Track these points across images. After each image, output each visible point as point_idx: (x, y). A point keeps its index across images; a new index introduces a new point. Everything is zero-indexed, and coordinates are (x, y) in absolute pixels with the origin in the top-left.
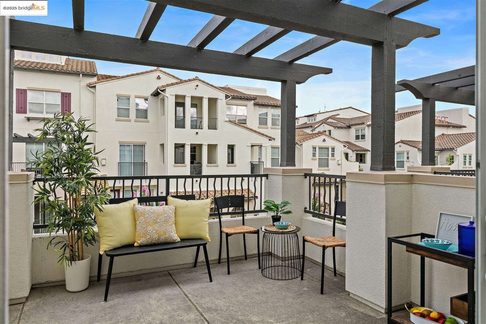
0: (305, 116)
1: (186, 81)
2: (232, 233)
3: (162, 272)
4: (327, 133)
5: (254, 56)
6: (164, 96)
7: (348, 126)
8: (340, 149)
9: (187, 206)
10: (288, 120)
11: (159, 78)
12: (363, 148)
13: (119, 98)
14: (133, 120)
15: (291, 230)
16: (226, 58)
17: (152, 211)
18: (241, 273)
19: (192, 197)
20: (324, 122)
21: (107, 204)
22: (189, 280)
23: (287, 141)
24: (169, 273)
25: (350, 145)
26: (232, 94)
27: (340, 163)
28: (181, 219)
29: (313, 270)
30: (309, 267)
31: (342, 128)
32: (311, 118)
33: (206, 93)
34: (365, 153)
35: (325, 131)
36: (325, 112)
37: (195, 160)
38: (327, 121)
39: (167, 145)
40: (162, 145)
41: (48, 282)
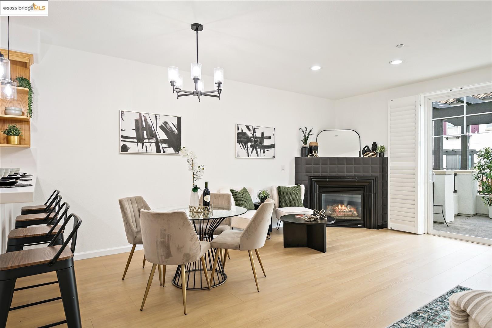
41: (483, 214)
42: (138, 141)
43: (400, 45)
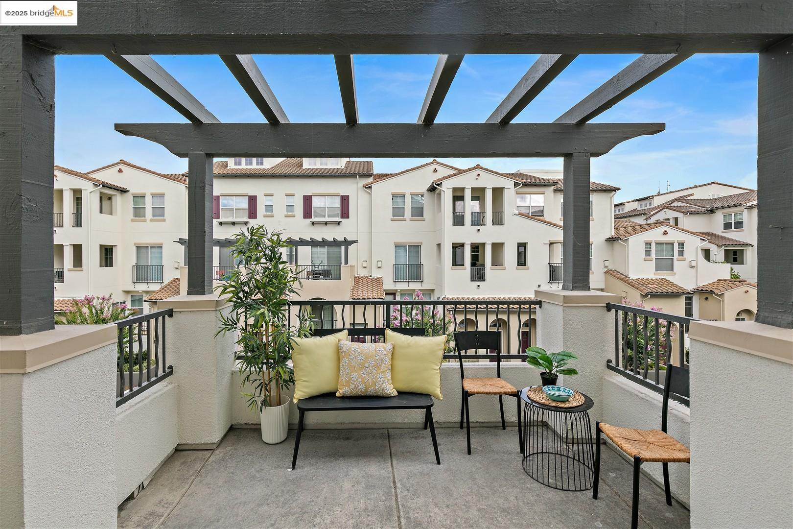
0: (634, 201)
1: (465, 171)
2: (474, 392)
3: (380, 429)
4: (672, 222)
5: (513, 122)
6: (441, 190)
7: (709, 210)
8: (694, 245)
9: (409, 346)
10: (574, 216)
11: (435, 171)
12: (739, 241)
13: (394, 196)
14: (408, 220)
15: (575, 405)
16: (468, 131)
17: (359, 351)
18: (489, 456)
19: (420, 331)
20: (667, 206)
21: (307, 337)
22: (409, 452)
23: (574, 250)
24: (388, 433)
25: (713, 237)
26: (523, 181)
27: (694, 264)
28: (400, 364)
29: (622, 477)
30: (613, 467)
31: (698, 213)
32: (643, 203)
33: (489, 183)
34: (743, 250)
35: (668, 219)
36: (668, 192)
37: (478, 261)
38: (671, 205)
39: (444, 245)
40: (439, 245)
41: (247, 424)
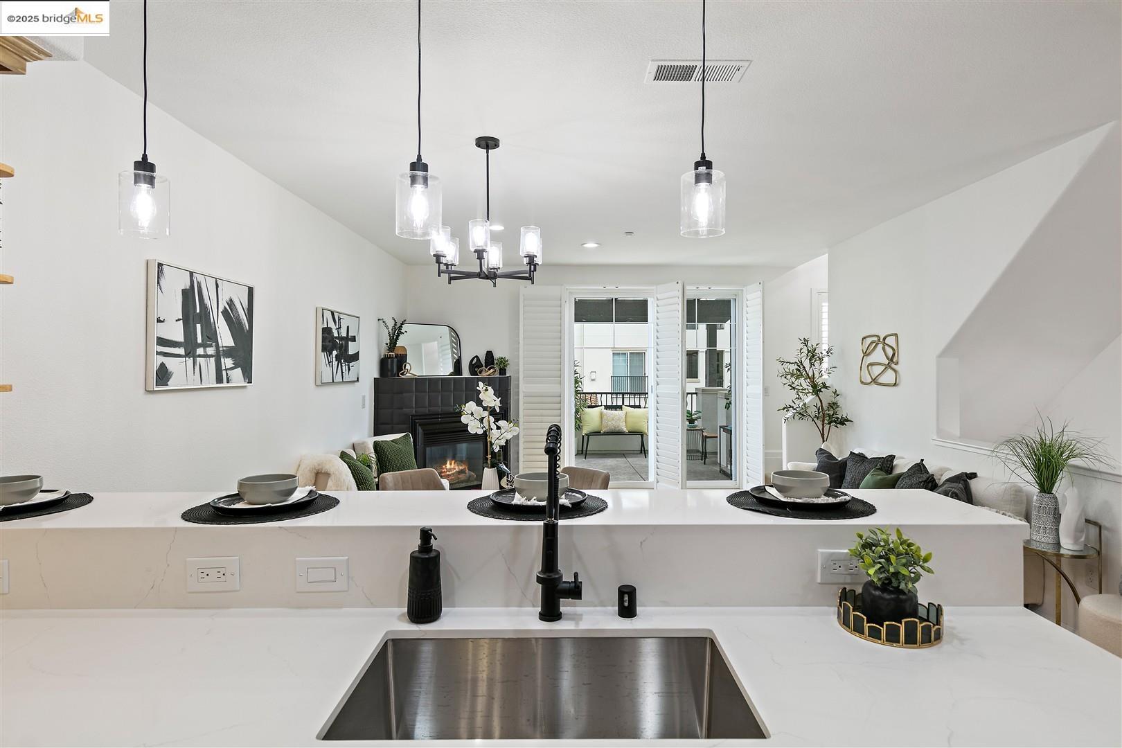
17: (612, 414)
42: (187, 355)
43: (631, 233)
